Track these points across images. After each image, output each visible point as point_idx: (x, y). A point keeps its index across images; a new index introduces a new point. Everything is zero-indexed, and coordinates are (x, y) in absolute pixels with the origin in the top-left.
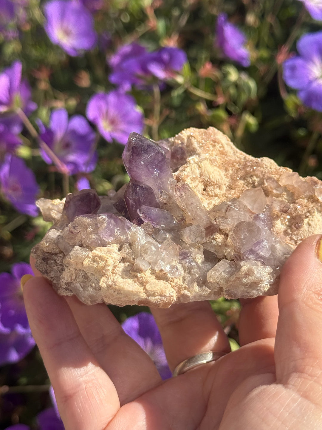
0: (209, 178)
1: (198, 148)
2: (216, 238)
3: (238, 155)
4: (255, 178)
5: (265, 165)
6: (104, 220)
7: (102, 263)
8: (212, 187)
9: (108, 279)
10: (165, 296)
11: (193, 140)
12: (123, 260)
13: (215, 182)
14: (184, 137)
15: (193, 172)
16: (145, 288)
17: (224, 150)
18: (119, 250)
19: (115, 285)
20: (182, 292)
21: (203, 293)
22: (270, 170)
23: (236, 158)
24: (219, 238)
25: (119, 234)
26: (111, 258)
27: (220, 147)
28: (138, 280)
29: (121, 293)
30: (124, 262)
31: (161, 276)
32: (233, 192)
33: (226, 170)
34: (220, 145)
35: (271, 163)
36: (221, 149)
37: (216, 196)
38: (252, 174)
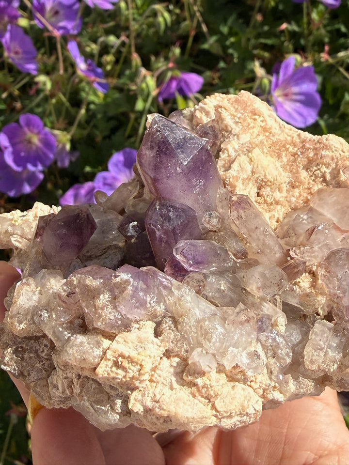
0: (265, 176)
1: (234, 126)
2: (299, 282)
3: (287, 131)
4: (324, 169)
5: (335, 147)
6: (127, 282)
7: (133, 371)
8: (268, 189)
9: (145, 394)
10: (247, 414)
11: (225, 114)
12: (168, 354)
13: (273, 180)
14: (209, 110)
15: (242, 169)
16: (214, 407)
17: (266, 124)
18: (157, 333)
19: (160, 408)
20: (270, 397)
21: (302, 390)
22: (342, 153)
23: (286, 136)
24: (303, 281)
25: (153, 305)
26: (148, 357)
27: (262, 121)
28: (199, 391)
29: (171, 421)
30: (168, 357)
31: (236, 376)
32: (296, 192)
33: (279, 156)
34: (262, 119)
35: (341, 144)
36: (263, 124)
37: (277, 203)
38: (318, 161)
